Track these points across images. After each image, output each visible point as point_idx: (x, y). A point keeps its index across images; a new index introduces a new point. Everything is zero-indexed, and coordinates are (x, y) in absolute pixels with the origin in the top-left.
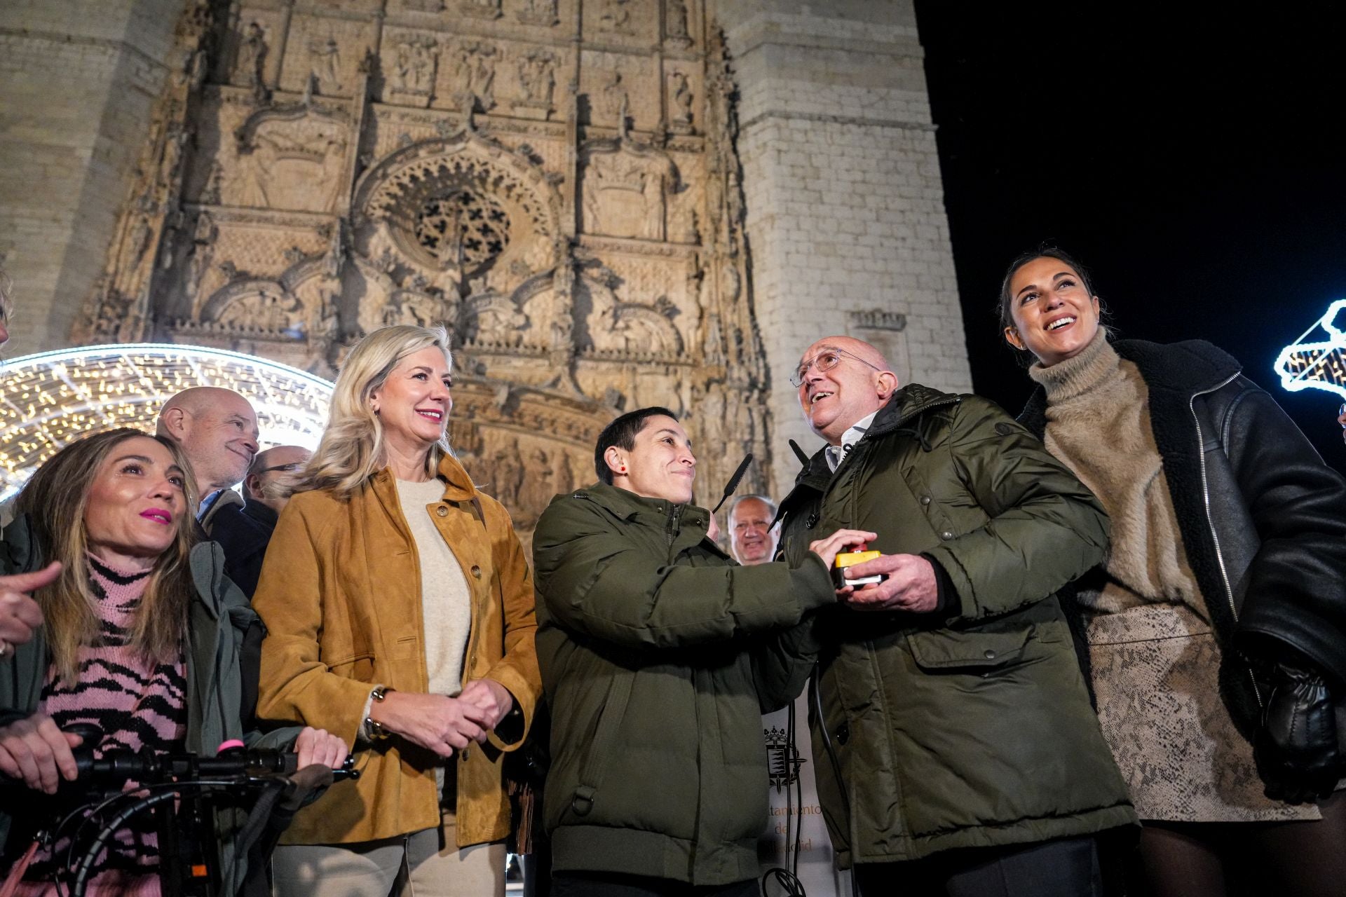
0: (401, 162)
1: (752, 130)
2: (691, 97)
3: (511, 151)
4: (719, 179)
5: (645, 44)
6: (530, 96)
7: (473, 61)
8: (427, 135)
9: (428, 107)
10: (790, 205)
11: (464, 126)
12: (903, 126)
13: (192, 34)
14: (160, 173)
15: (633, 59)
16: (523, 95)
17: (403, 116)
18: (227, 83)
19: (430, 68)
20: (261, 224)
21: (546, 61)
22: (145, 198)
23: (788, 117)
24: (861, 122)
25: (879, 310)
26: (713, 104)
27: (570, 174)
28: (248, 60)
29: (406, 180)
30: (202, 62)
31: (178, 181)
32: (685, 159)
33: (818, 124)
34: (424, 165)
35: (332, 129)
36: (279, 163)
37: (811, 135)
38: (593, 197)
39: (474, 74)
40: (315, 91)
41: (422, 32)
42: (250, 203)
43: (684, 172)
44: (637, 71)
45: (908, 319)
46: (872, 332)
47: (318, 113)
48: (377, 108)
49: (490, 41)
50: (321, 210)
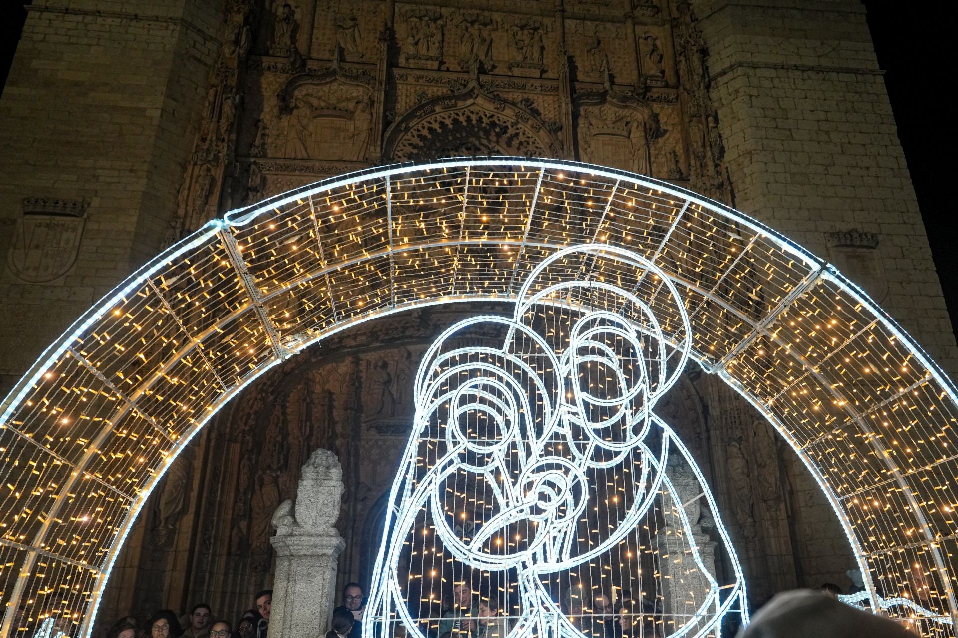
0: (420, 116)
1: (722, 80)
2: (661, 56)
3: (514, 104)
4: (700, 122)
5: (618, 13)
6: (525, 58)
7: (474, 31)
8: (440, 93)
9: (439, 70)
10: (765, 142)
11: (472, 84)
12: (856, 72)
13: (238, 12)
14: (218, 129)
15: (608, 25)
16: (519, 58)
17: (418, 78)
18: (267, 54)
19: (438, 37)
20: (303, 173)
21: (536, 29)
22: (208, 151)
23: (755, 67)
24: (819, 70)
25: (855, 230)
26: (687, 59)
27: (567, 121)
28: (283, 35)
29: (425, 132)
30: (247, 36)
31: (233, 136)
32: (662, 108)
33: (782, 72)
34: (439, 119)
35: (357, 92)
36: (315, 120)
37: (776, 81)
38: (586, 142)
39: (476, 40)
40: (342, 59)
41: (428, 8)
42: (293, 156)
43: (663, 119)
44: (613, 36)
45: (880, 237)
46: (850, 249)
47: (346, 76)
48: (396, 71)
49: (487, 14)
50: (355, 159)
